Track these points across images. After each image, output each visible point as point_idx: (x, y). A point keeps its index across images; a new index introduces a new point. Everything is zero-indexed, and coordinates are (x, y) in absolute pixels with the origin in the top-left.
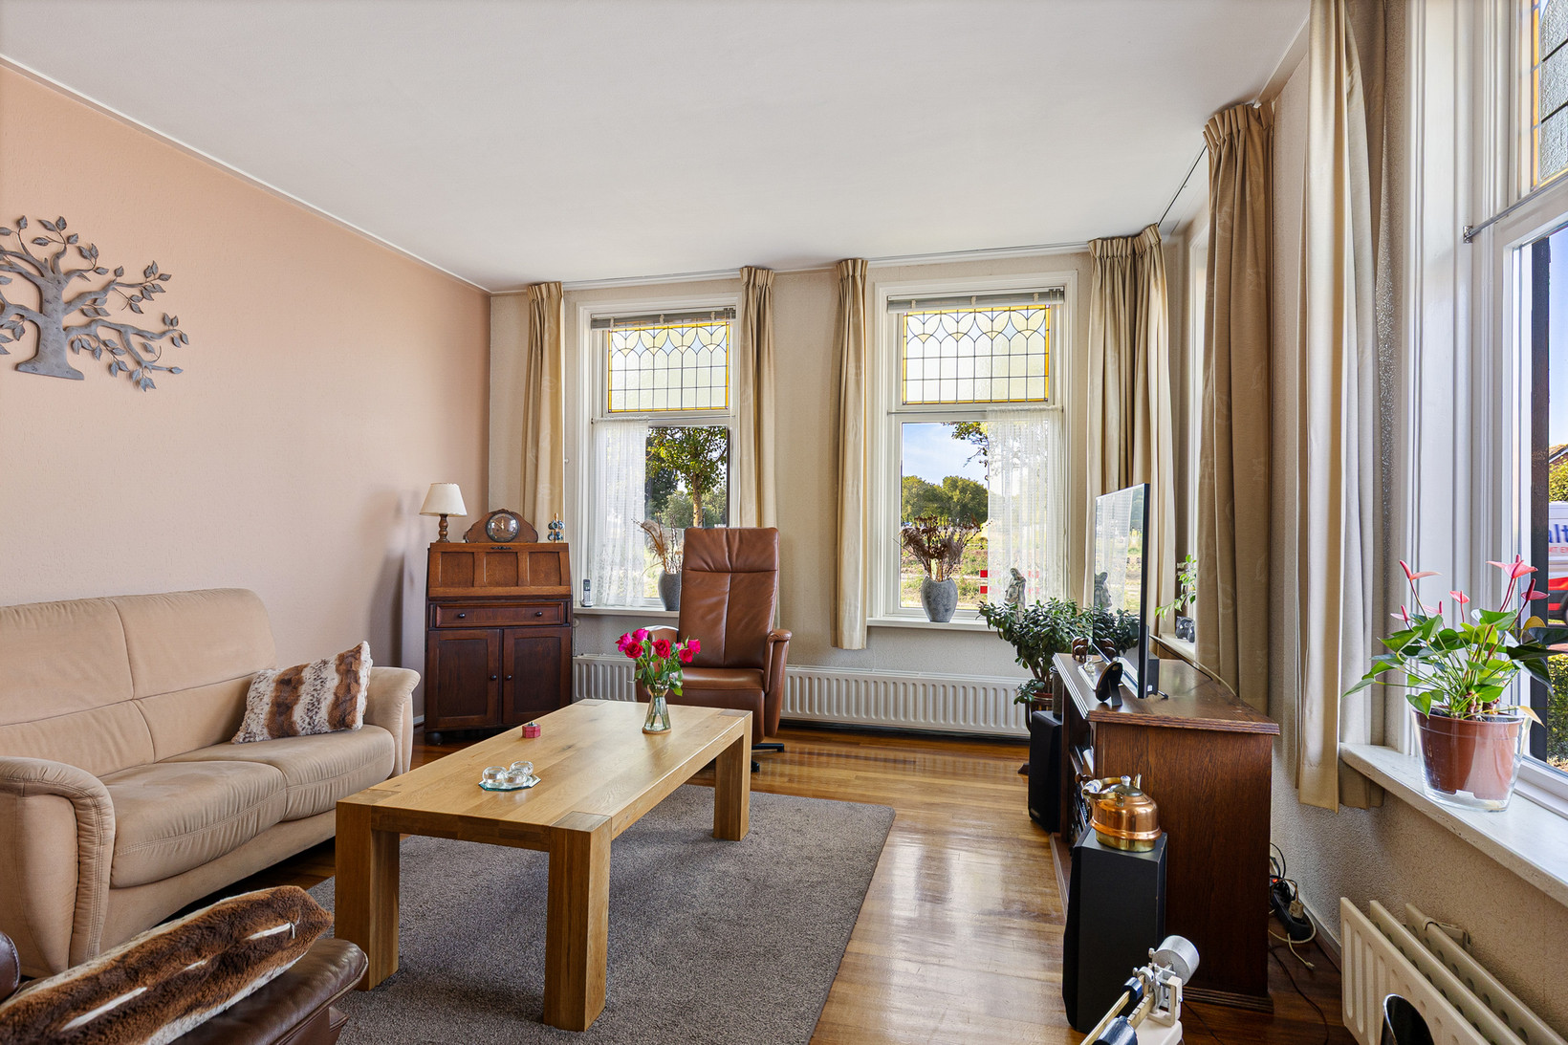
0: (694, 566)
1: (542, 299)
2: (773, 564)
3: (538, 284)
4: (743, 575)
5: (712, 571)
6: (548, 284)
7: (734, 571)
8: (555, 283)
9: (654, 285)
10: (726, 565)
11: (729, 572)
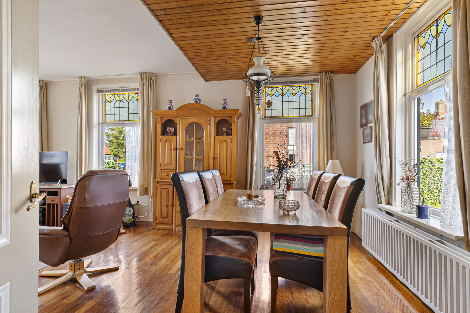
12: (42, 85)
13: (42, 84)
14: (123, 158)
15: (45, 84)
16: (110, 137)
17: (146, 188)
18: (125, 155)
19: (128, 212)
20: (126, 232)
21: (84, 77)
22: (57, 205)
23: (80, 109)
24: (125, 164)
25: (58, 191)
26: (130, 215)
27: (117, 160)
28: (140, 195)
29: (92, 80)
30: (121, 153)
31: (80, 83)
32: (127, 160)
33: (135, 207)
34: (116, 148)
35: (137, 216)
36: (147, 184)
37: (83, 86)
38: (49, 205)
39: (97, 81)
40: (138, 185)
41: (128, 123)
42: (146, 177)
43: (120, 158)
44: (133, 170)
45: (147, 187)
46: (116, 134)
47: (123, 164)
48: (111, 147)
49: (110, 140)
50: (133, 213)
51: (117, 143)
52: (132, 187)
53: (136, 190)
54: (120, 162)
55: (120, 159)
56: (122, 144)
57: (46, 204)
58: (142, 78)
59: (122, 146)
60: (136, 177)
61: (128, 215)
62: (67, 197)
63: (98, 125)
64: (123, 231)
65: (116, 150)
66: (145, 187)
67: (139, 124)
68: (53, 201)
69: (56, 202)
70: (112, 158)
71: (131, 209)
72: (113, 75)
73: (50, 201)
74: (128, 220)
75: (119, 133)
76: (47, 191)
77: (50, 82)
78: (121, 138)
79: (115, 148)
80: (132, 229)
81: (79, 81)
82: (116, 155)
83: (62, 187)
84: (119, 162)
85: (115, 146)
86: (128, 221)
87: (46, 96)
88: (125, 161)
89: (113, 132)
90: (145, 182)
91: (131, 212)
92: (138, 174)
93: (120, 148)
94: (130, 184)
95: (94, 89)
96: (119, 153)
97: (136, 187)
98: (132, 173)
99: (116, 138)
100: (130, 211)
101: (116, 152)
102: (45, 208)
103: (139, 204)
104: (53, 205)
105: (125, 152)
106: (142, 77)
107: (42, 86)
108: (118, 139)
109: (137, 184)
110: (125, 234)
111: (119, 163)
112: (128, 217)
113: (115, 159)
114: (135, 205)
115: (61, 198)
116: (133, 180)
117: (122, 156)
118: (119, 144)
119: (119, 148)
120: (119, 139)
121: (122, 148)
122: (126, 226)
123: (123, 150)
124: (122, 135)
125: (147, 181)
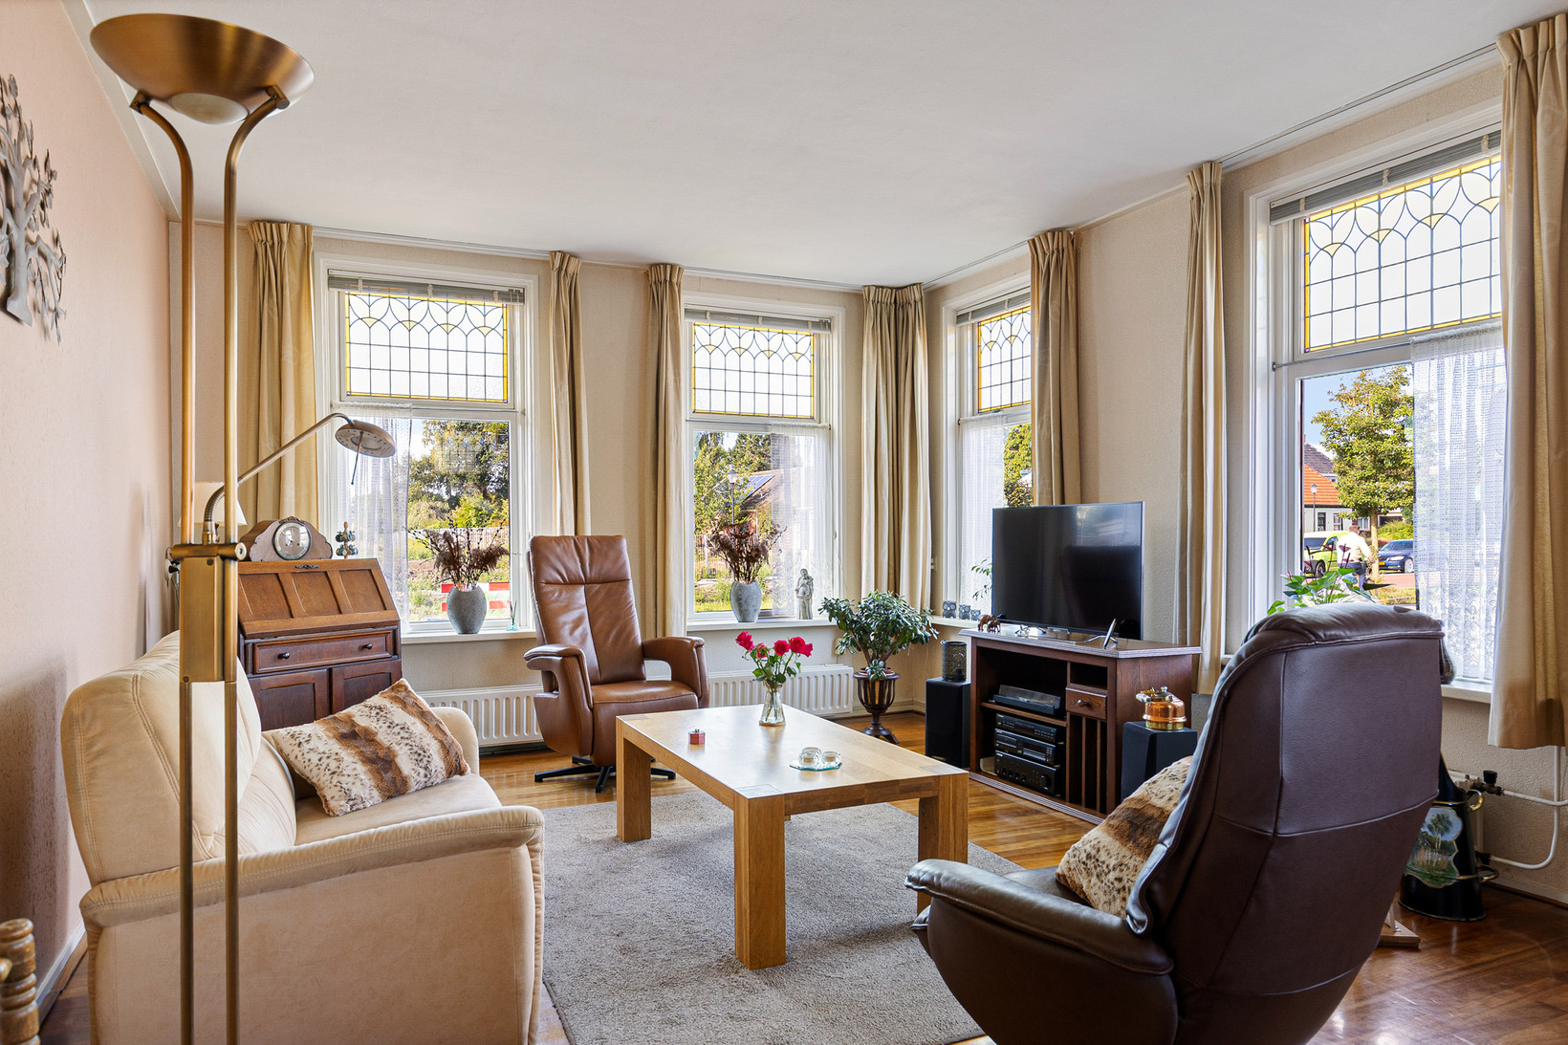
0: (550, 579)
1: (281, 242)
2: (626, 574)
3: (279, 223)
4: (598, 586)
5: (565, 583)
6: (291, 225)
7: (588, 582)
8: (303, 226)
9: (425, 249)
10: (580, 577)
11: (583, 584)
12: (1060, 248)
13: (1060, 244)
14: (1400, 519)
15: (1072, 242)
16: (1341, 432)
17: (1549, 703)
18: (1411, 506)
19: (1430, 828)
20: (1417, 940)
21: (1211, 163)
22: (1104, 725)
23: (1192, 314)
24: (1409, 545)
25: (1106, 669)
26: (1445, 848)
27: (1374, 529)
28: (1507, 742)
29: (1245, 169)
30: (1391, 499)
31: (1195, 193)
32: (1420, 530)
33: (1474, 808)
34: (1367, 479)
35: (1489, 855)
36: (1551, 681)
37: (1206, 205)
38: (1076, 719)
39: (1267, 165)
40: (1491, 674)
41: (1429, 341)
42: (1551, 639)
43: (1384, 521)
44: (1462, 596)
45: (1552, 696)
46: (1369, 415)
47: (1397, 546)
48: (1343, 473)
49: (1342, 444)
50: (1463, 840)
51: (1374, 453)
52: (1455, 684)
53: (1477, 707)
54: (1386, 537)
55: (1386, 526)
56: (1397, 458)
57: (1068, 714)
58: (1521, 61)
59: (1395, 465)
60: (1477, 632)
61: (1433, 847)
62: (1141, 697)
63: (1272, 373)
64: (1402, 931)
65: (1370, 485)
66: (1541, 697)
67: (1500, 334)
68: (1089, 706)
69: (1098, 713)
70: (1348, 523)
71: (1452, 815)
72: (1348, 107)
73: (1081, 705)
74: (1430, 868)
75: (1382, 411)
76: (1071, 663)
77: (1089, 228)
78: (1389, 432)
79: (1361, 479)
80: (1455, 931)
81: (1187, 190)
82: (1365, 510)
83: (1122, 654)
84: (1383, 539)
85: (1363, 468)
86: (1432, 877)
87: (1074, 286)
88: (1411, 531)
89: (1356, 409)
90: (1540, 668)
91: (1447, 829)
92: (1493, 616)
93: (1388, 477)
94: (1445, 671)
95: (1256, 205)
96: (1382, 501)
97: (1481, 689)
98: (1451, 609)
99: (1368, 432)
100: (1442, 823)
101: (1367, 494)
102: (1064, 729)
103: (1499, 791)
104: (1091, 722)
105: (1412, 493)
106: (1519, 53)
107: (1063, 250)
108: (1376, 439)
109: (1482, 670)
110: (1414, 957)
111: (1381, 544)
112: (1425, 856)
113: (1365, 524)
114: (1471, 793)
115: (1119, 698)
116: (1461, 647)
117: (1395, 511)
118: (1382, 461)
119: (1381, 476)
120: (1382, 438)
121: (1398, 478)
122: (1419, 900)
123: (1403, 486)
124: (1397, 419)
125: (1551, 662)
